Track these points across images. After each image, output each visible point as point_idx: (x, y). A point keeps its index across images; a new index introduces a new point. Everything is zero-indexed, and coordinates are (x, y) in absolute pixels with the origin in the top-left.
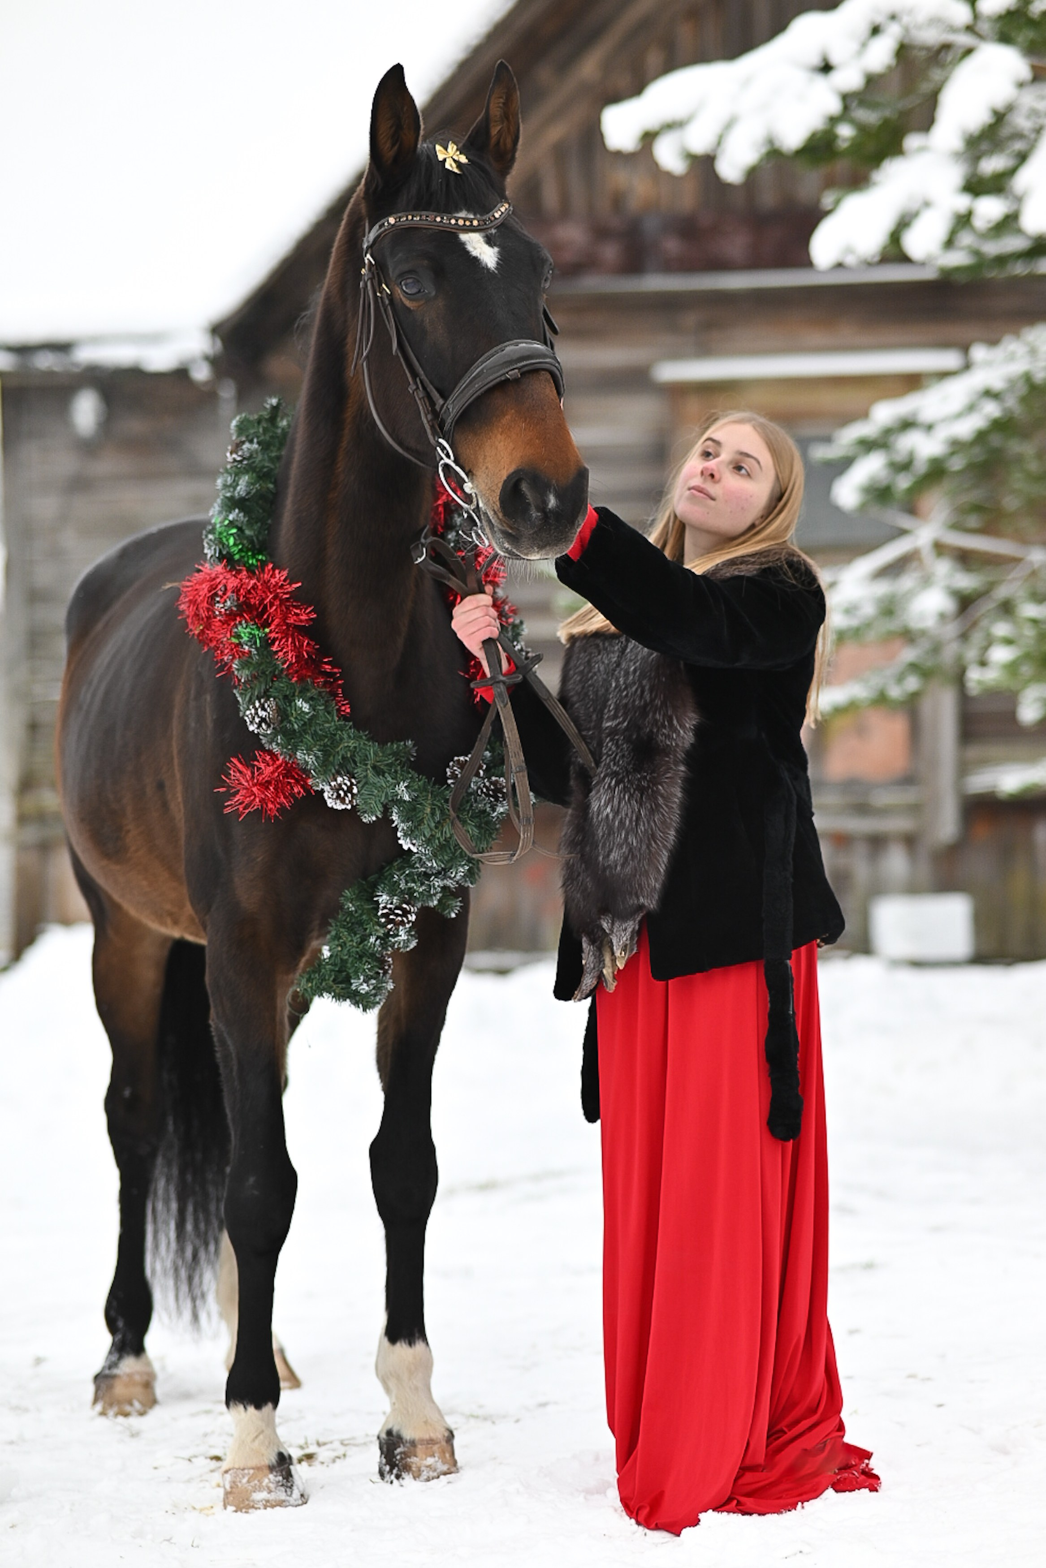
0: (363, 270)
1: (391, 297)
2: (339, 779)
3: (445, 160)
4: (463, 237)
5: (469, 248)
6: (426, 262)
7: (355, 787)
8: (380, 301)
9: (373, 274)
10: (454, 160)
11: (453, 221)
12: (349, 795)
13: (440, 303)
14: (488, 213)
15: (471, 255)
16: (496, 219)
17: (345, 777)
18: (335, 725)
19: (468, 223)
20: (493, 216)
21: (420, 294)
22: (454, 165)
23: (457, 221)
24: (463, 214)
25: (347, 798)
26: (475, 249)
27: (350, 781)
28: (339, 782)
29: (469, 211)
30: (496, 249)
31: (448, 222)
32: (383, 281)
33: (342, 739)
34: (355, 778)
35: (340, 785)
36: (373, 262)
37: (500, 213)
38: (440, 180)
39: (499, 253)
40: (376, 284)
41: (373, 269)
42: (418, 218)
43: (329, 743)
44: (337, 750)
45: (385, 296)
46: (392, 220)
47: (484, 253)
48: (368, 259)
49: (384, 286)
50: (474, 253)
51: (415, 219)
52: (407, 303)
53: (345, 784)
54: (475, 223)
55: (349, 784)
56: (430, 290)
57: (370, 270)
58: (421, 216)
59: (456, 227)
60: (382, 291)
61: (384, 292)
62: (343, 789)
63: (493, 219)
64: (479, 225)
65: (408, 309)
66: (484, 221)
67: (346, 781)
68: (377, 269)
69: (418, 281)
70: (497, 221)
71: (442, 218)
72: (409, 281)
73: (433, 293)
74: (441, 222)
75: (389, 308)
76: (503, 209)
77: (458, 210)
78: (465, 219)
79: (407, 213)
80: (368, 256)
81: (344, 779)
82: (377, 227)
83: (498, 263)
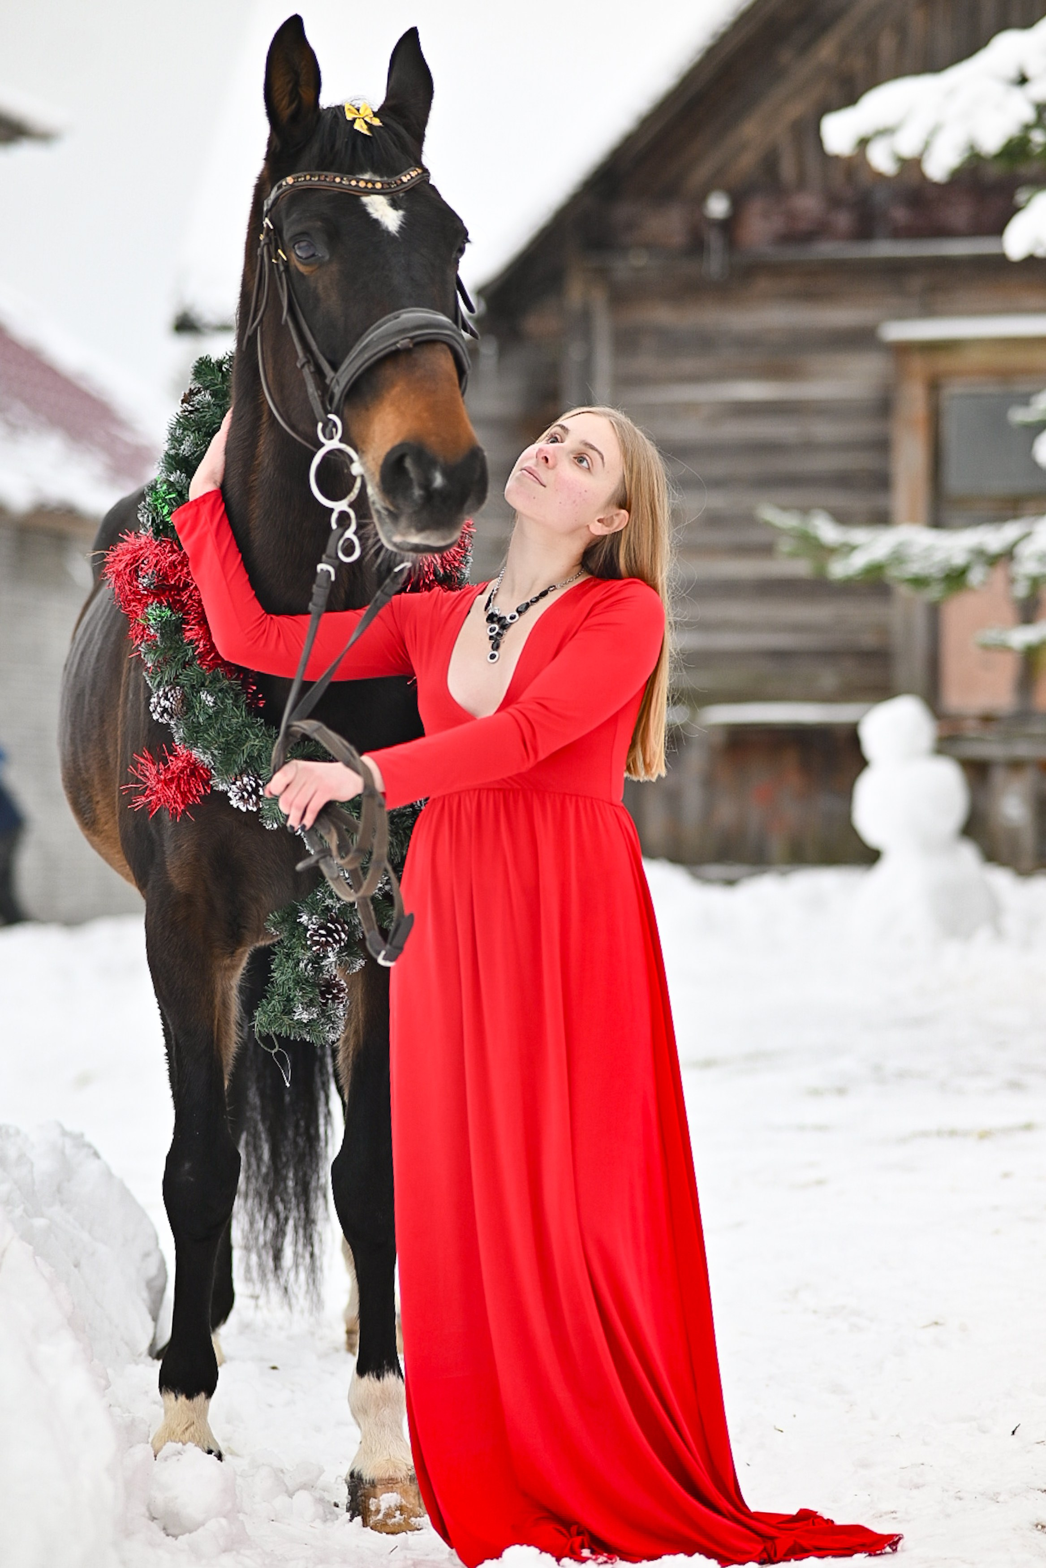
0: (262, 235)
1: (287, 264)
2: (245, 780)
3: (354, 120)
4: (365, 199)
5: (370, 210)
6: (319, 224)
7: (260, 789)
8: (275, 266)
9: (270, 239)
10: (366, 122)
11: (354, 183)
12: (254, 797)
13: (334, 268)
14: (397, 175)
15: (371, 217)
16: (403, 183)
17: (251, 778)
18: (243, 721)
19: (370, 186)
20: (401, 180)
21: (313, 258)
22: (365, 127)
23: (358, 182)
24: (367, 176)
25: (251, 800)
26: (377, 210)
27: (255, 782)
28: (245, 782)
29: (375, 171)
30: (401, 213)
31: (348, 183)
32: (280, 247)
33: (247, 737)
34: (261, 779)
35: (245, 785)
36: (271, 227)
37: (409, 177)
38: (346, 140)
39: (404, 216)
40: (272, 250)
41: (272, 233)
42: (317, 179)
43: (232, 741)
44: (242, 748)
45: (280, 262)
46: (290, 180)
47: (386, 215)
48: (267, 224)
49: (280, 251)
50: (375, 215)
51: (313, 179)
52: (301, 268)
53: (251, 785)
54: (378, 186)
55: (254, 785)
56: (323, 253)
57: (267, 235)
58: (319, 176)
59: (356, 189)
60: (278, 257)
61: (280, 259)
62: (247, 791)
63: (399, 182)
64: (382, 188)
65: (301, 275)
66: (388, 184)
67: (252, 782)
68: (275, 234)
69: (312, 245)
70: (403, 186)
71: (342, 179)
72: (303, 244)
73: (327, 257)
74: (340, 183)
75: (283, 275)
76: (413, 174)
77: (363, 171)
78: (367, 182)
79: (305, 173)
80: (267, 220)
81: (250, 780)
82: (275, 189)
83: (401, 227)
